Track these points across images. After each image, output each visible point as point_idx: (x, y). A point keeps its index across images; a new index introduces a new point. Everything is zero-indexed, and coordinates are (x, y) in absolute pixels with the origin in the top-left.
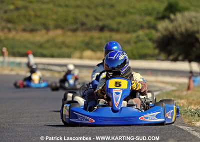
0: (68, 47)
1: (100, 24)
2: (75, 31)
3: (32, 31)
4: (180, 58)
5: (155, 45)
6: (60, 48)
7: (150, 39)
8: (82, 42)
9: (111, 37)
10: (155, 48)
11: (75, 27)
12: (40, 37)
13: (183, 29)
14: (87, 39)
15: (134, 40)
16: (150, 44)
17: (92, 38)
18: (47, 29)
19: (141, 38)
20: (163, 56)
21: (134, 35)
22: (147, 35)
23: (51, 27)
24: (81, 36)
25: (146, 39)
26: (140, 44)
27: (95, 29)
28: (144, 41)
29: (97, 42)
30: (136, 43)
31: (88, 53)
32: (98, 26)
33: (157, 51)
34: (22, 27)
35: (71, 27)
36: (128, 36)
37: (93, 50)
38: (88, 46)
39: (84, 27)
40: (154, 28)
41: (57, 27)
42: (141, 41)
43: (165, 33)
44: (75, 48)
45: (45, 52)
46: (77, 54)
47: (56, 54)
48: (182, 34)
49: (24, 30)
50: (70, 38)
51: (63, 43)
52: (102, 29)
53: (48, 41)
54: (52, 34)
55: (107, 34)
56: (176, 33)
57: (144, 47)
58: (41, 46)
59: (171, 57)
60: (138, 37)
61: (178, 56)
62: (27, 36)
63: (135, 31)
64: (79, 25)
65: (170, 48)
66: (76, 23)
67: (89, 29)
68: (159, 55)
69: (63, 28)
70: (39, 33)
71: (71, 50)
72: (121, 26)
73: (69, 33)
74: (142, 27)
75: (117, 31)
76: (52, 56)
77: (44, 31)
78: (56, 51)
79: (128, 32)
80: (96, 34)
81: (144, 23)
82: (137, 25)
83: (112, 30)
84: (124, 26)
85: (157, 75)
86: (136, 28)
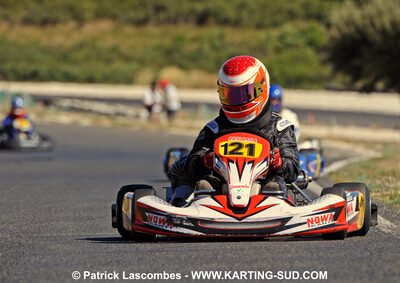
0: (127, 59)
1: (199, 7)
2: (141, 23)
3: (45, 23)
4: (380, 85)
5: (324, 56)
6: (108, 61)
7: (311, 43)
8: (157, 48)
9: (221, 37)
10: (324, 63)
11: (141, 14)
12: (63, 36)
13: (386, 21)
14: (168, 42)
15: (274, 43)
16: (310, 52)
17: (180, 39)
18: (79, 19)
19: (289, 40)
20: (341, 79)
21: (275, 33)
22: (303, 33)
23: (88, 15)
24: (155, 36)
25: (301, 41)
26: (287, 55)
27: (186, 20)
28: (296, 46)
29: (190, 48)
30: (278, 51)
31: (171, 73)
32: (192, 11)
33: (327, 70)
34: (23, 13)
35: (133, 15)
36: (262, 35)
37: (181, 67)
38: (171, 56)
39: (162, 16)
41: (100, 15)
42: (289, 46)
43: (347, 30)
44: (143, 62)
45: (74, 70)
46: (147, 75)
47: (98, 76)
48: (383, 32)
49: (27, 22)
50: (132, 40)
51: (115, 49)
52: (202, 19)
53: (81, 46)
54: (90, 29)
55: (212, 31)
56: (370, 30)
57: (296, 60)
58: (65, 57)
59: (360, 84)
60: (282, 38)
61: (377, 79)
62: (33, 33)
63: (276, 25)
64: (150, 11)
65: (357, 62)
66: (144, 5)
67: (174, 21)
68: (329, 79)
69: (114, 17)
70: (60, 27)
71: (134, 66)
72: (245, 14)
73: (129, 30)
74: (292, 16)
75: (236, 24)
76: (90, 80)
77: (72, 24)
78: (100, 69)
79: (260, 26)
80: (188, 31)
81: (296, 6)
82: (280, 11)
83: (224, 22)
84: (252, 12)
85: (328, 124)
86: (278, 18)
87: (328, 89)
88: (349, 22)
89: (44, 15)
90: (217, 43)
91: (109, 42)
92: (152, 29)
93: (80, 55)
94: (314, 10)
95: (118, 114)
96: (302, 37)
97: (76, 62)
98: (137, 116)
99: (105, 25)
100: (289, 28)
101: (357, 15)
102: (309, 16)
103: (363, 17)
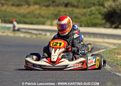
0: (43, 17)
1: (66, 2)
2: (48, 6)
3: (18, 5)
5: (103, 17)
6: (38, 18)
7: (100, 13)
8: (53, 14)
9: (72, 11)
10: (103, 19)
11: (48, 3)
12: (24, 10)
14: (56, 12)
15: (89, 13)
16: (100, 16)
17: (59, 11)
18: (29, 5)
19: (93, 12)
20: (108, 25)
21: (89, 10)
22: (97, 10)
23: (32, 3)
24: (52, 10)
25: (97, 12)
26: (92, 16)
27: (62, 5)
28: (95, 14)
29: (63, 14)
30: (90, 15)
32: (64, 3)
33: (104, 21)
34: (12, 2)
35: (45, 3)
36: (85, 10)
39: (54, 4)
40: (103, 5)
41: (35, 3)
42: (93, 14)
43: (110, 9)
44: (48, 18)
45: (27, 20)
46: (49, 22)
47: (34, 22)
49: (13, 5)
50: (45, 11)
51: (40, 14)
52: (66, 5)
53: (29, 13)
54: (32, 8)
55: (70, 9)
57: (95, 18)
58: (24, 16)
59: (114, 26)
60: (91, 11)
61: (119, 25)
62: (14, 9)
63: (89, 7)
64: (51, 2)
65: (113, 19)
67: (58, 6)
68: (105, 24)
69: (39, 4)
70: (23, 7)
71: (45, 19)
72: (80, 4)
73: (44, 8)
74: (94, 5)
75: (77, 7)
76: (32, 24)
77: (26, 6)
78: (35, 20)
79: (84, 8)
80: (62, 9)
81: (96, 2)
82: (90, 3)
83: (73, 6)
84: (82, 3)
85: (104, 38)
86: (90, 5)
87: (105, 27)
88: (110, 7)
89: (18, 3)
90: (71, 13)
91: (38, 12)
92: (51, 8)
93: (29, 16)
94: (101, 3)
95: (40, 34)
96: (97, 11)
97: (27, 18)
98: (46, 35)
99: (37, 6)
100: (93, 8)
101: (113, 4)
102: (99, 5)
103: (115, 5)
